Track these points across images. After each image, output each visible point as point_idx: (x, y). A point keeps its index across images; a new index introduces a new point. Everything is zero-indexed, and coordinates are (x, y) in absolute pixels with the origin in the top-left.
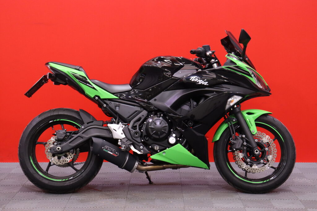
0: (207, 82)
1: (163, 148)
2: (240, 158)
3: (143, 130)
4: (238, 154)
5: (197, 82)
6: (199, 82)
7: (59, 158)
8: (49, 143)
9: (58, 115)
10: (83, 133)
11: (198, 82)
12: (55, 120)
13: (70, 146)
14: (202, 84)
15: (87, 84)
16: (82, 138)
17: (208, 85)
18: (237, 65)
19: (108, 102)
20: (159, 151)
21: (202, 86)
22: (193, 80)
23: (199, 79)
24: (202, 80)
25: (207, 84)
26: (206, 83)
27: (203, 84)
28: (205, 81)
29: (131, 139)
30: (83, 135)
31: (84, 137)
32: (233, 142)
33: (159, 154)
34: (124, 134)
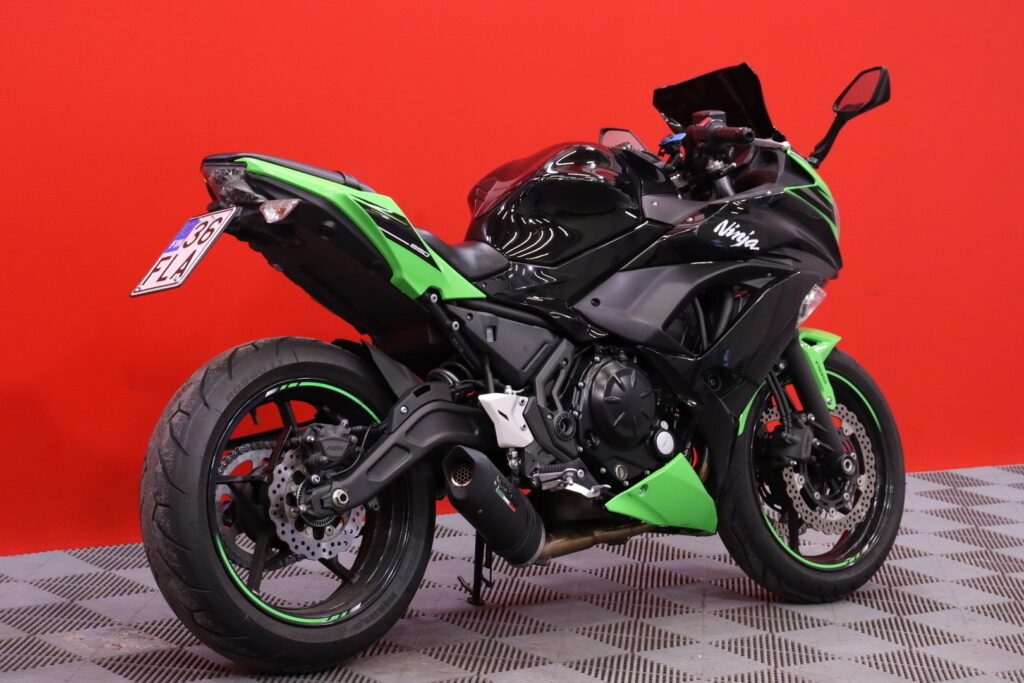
0: (756, 241)
1: (638, 472)
2: (796, 492)
3: (579, 413)
4: (791, 477)
5: (733, 238)
6: (738, 240)
7: (319, 534)
8: (281, 476)
9: (298, 364)
10: (408, 431)
11: (735, 241)
12: (283, 387)
13: (371, 483)
14: (743, 245)
15: (413, 246)
16: (406, 449)
17: (758, 249)
18: (816, 184)
19: (462, 312)
20: (627, 483)
21: (744, 253)
22: (721, 234)
23: (737, 230)
24: (744, 234)
25: (756, 246)
26: (752, 244)
27: (746, 246)
28: (752, 237)
29: (550, 444)
30: (411, 441)
31: (412, 446)
32: (790, 440)
33: (630, 495)
34: (528, 430)
